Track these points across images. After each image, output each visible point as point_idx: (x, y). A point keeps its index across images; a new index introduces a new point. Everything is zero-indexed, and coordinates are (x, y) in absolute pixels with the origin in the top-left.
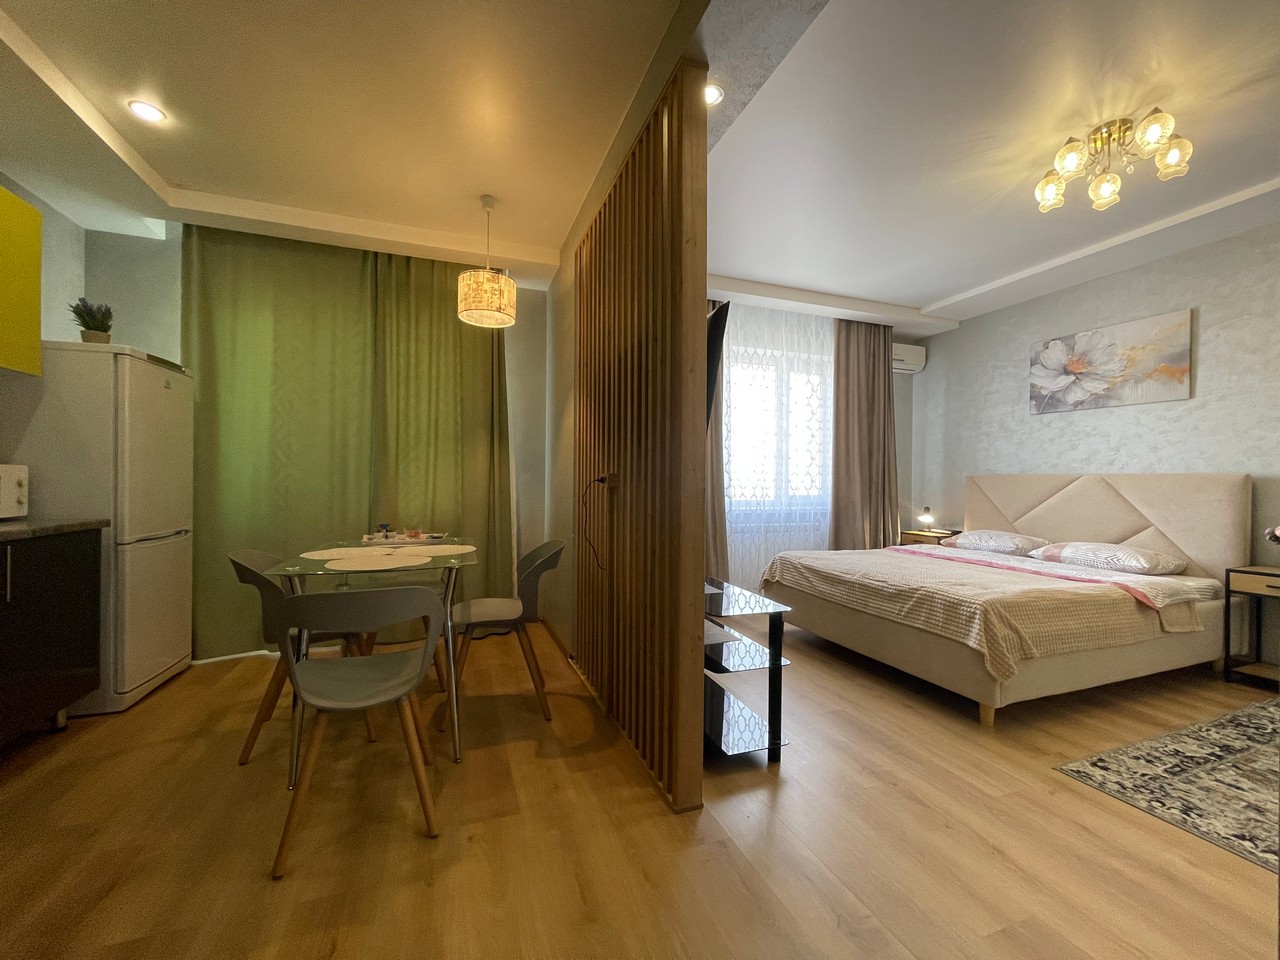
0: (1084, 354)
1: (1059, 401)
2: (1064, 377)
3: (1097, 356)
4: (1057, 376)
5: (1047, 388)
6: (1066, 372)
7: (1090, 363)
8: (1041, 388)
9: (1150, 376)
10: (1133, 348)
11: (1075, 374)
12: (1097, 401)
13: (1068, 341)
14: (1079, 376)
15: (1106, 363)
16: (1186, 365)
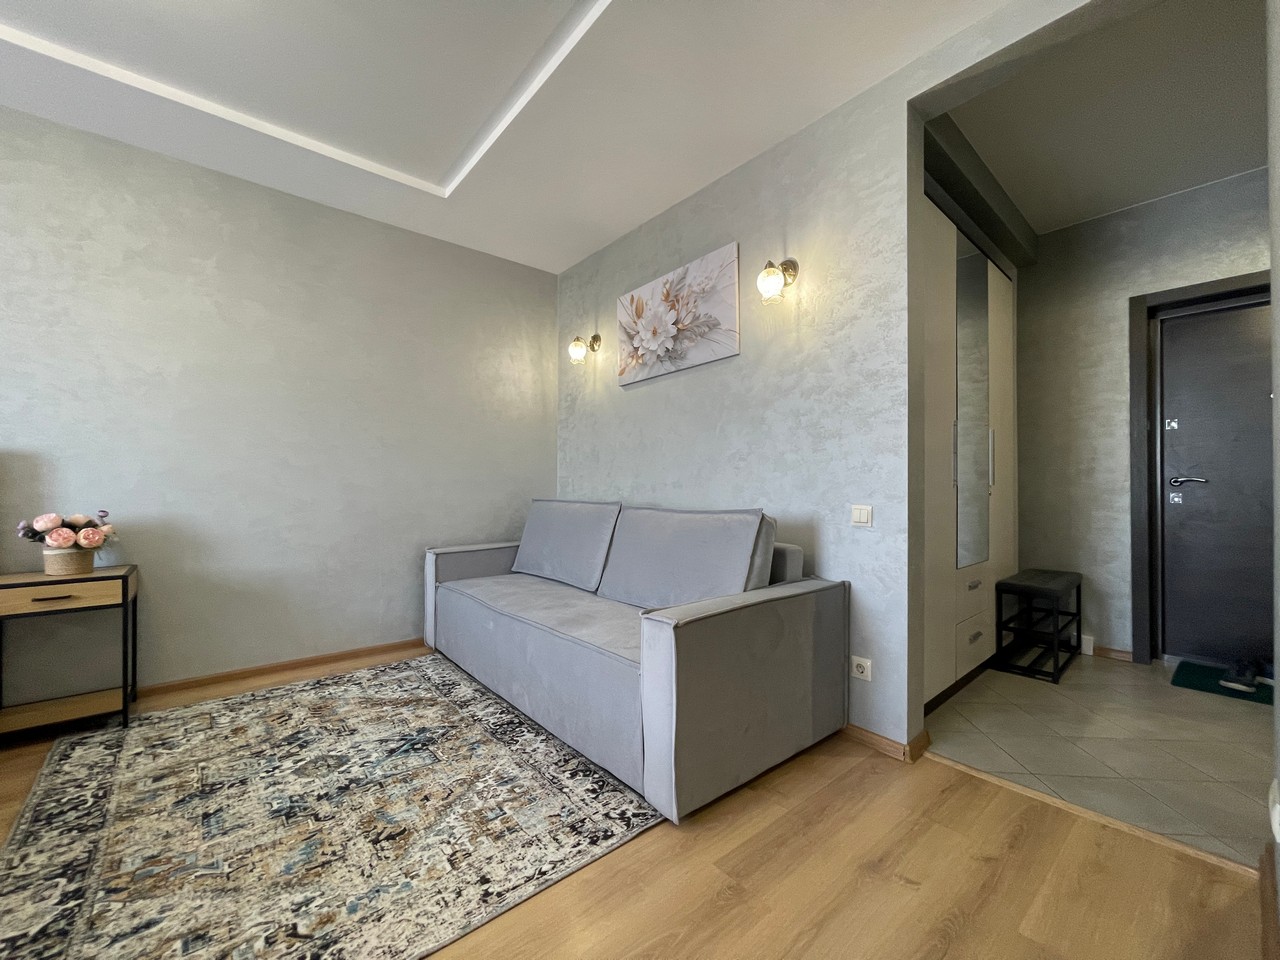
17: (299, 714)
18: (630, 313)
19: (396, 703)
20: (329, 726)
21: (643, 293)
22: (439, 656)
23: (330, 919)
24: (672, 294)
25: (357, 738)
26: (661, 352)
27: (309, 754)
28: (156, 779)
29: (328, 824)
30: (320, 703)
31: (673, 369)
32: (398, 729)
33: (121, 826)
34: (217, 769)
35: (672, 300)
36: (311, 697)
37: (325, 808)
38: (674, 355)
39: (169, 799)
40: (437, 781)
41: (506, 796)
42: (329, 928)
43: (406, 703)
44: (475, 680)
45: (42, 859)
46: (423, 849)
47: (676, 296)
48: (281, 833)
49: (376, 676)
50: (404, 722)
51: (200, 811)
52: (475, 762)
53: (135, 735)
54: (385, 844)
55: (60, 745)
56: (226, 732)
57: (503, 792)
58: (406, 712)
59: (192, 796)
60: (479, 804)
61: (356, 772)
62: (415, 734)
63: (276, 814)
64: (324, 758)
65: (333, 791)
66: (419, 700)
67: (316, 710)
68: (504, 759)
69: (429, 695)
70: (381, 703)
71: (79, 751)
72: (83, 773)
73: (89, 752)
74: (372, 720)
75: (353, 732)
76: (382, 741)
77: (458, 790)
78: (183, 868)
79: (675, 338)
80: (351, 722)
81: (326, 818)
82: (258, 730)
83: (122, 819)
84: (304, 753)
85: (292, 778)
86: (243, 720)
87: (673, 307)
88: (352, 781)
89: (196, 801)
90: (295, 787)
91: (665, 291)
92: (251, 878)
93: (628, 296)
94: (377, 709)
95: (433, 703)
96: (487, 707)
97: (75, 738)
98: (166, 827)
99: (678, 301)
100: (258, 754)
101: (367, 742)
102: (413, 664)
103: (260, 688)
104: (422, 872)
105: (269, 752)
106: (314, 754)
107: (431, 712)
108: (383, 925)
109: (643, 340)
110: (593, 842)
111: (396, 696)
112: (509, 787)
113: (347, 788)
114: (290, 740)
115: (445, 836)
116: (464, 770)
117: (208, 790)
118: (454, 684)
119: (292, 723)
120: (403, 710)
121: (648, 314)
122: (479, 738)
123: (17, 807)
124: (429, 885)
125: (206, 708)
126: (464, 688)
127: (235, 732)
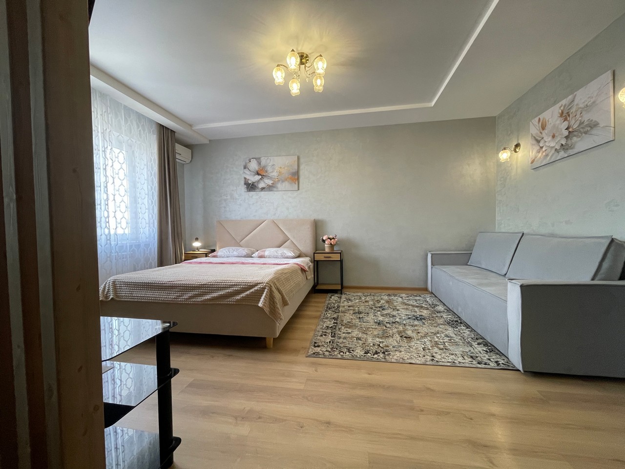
0: (264, 167)
1: (255, 186)
2: (257, 176)
3: (269, 169)
4: (255, 175)
5: (251, 180)
6: (258, 174)
7: (266, 172)
8: (248, 180)
9: (286, 180)
10: (281, 168)
11: (261, 175)
12: (270, 188)
13: (258, 160)
14: (263, 176)
15: (272, 172)
16: (296, 177)
17: (382, 302)
18: (538, 128)
19: (413, 306)
20: (391, 307)
21: (546, 115)
22: (433, 296)
23: (388, 346)
24: (565, 112)
25: (399, 312)
26: (558, 147)
27: (385, 312)
28: (349, 307)
29: (389, 329)
30: (389, 300)
31: (566, 156)
32: (413, 313)
33: (343, 314)
34: (362, 308)
35: (565, 115)
36: (386, 298)
37: (388, 325)
38: (566, 147)
39: (352, 312)
40: (424, 330)
41: (447, 341)
42: (387, 348)
43: (417, 307)
44: (446, 306)
45: (329, 315)
46: (415, 343)
47: (568, 113)
48: (377, 327)
49: (408, 297)
50: (416, 312)
51: (358, 316)
52: (438, 329)
53: (343, 296)
54: (404, 338)
55: (330, 295)
56: (364, 301)
57: (446, 339)
58: (416, 309)
59: (356, 313)
60: (437, 340)
61: (397, 320)
62: (418, 316)
63: (376, 322)
64: (389, 314)
65: (391, 322)
66: (422, 307)
67: (387, 302)
68: (450, 331)
69: (426, 306)
70: (409, 305)
71: (333, 297)
72: (334, 302)
73: (335, 298)
74: (404, 309)
75: (398, 310)
76: (407, 315)
77: (430, 334)
78: (355, 326)
79: (567, 137)
80: (398, 308)
81: (388, 328)
82: (371, 303)
83: (342, 312)
84: (383, 311)
85: (380, 316)
86: (367, 299)
87: (566, 119)
88: (396, 322)
89: (357, 314)
90: (381, 318)
91: (560, 111)
92: (370, 333)
93: (537, 119)
94: (407, 306)
95: (427, 309)
96: (448, 315)
97: (332, 294)
98: (351, 317)
99: (569, 116)
100: (372, 308)
101: (402, 314)
102: (422, 296)
103: (372, 292)
104: (414, 348)
105: (374, 308)
106: (386, 313)
107: (425, 311)
108: (401, 354)
109: (546, 142)
110: (479, 363)
111: (414, 304)
112: (449, 338)
113: (395, 323)
114: (380, 307)
115: (423, 343)
116: (434, 330)
117: (360, 313)
118: (436, 305)
119: (381, 303)
120: (416, 308)
121: (549, 127)
122: (442, 323)
123: (323, 305)
124: (415, 351)
125: (359, 294)
126: (440, 307)
127: (366, 302)
